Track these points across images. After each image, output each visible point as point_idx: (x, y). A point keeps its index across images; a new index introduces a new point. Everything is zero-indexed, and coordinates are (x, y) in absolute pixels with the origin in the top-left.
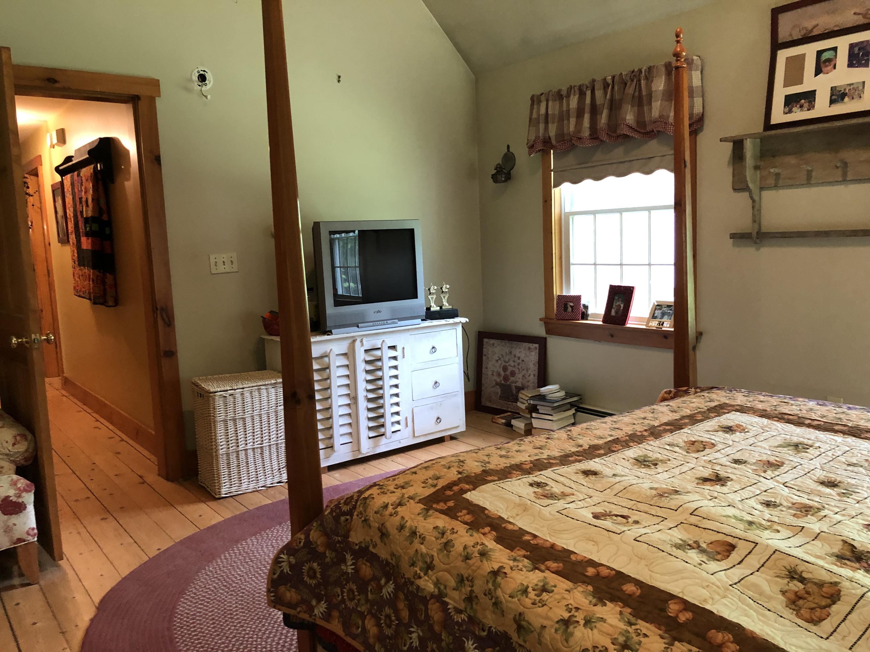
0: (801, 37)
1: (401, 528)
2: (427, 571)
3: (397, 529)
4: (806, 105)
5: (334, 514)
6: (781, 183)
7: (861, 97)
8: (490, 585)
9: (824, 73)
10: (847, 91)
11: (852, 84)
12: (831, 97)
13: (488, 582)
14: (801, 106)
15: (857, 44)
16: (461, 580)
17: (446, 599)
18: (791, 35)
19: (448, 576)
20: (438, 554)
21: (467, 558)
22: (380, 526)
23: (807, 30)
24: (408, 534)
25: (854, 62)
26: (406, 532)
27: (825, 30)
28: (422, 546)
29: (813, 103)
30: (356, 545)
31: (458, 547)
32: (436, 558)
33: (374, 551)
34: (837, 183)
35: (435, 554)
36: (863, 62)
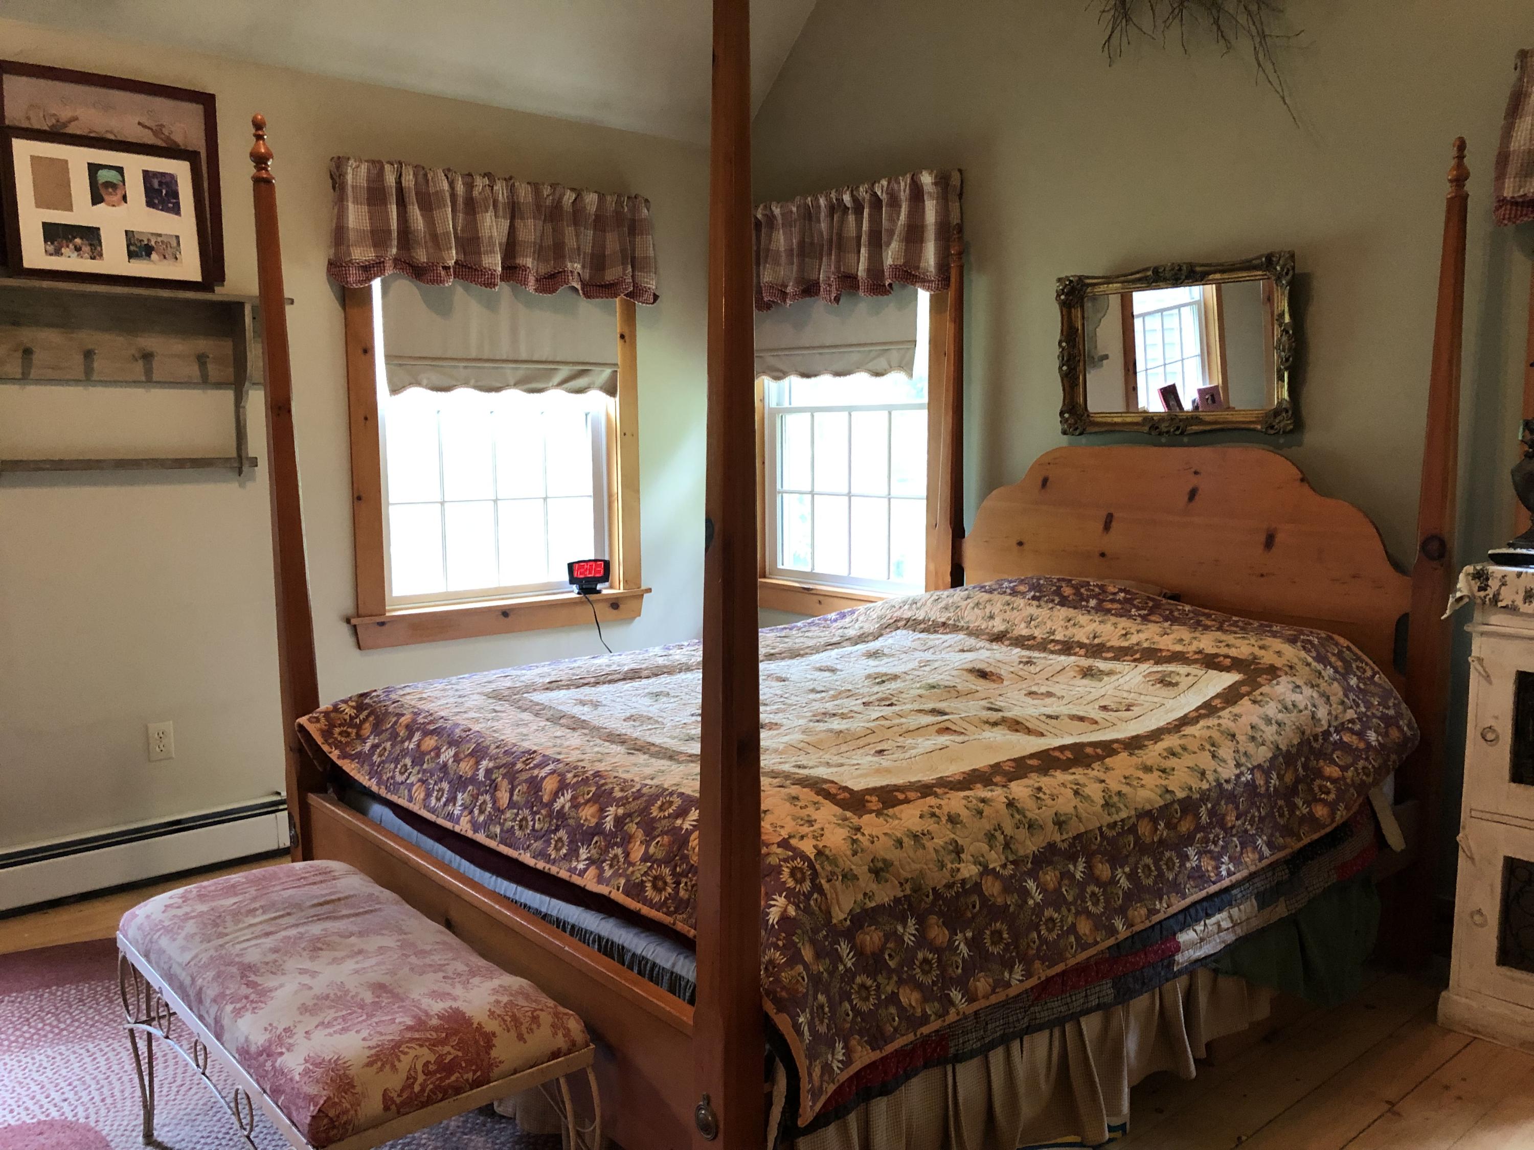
0: (47, 129)
1: (899, 843)
2: (959, 857)
3: (897, 848)
4: (86, 249)
5: (801, 906)
6: (33, 374)
7: (176, 258)
8: (1017, 816)
9: (108, 204)
10: (153, 243)
11: (160, 235)
12: (128, 246)
13: (1012, 816)
14: (78, 249)
15: (156, 174)
16: (990, 837)
17: (991, 866)
18: (28, 118)
19: (977, 844)
20: (954, 834)
21: (980, 813)
22: (871, 865)
23: (58, 121)
24: (913, 843)
25: (156, 201)
26: (908, 842)
27: (90, 132)
28: (935, 840)
29: (99, 248)
30: (845, 919)
31: (964, 814)
32: (957, 838)
33: (873, 904)
34: (136, 383)
35: (953, 836)
36: (170, 205)
